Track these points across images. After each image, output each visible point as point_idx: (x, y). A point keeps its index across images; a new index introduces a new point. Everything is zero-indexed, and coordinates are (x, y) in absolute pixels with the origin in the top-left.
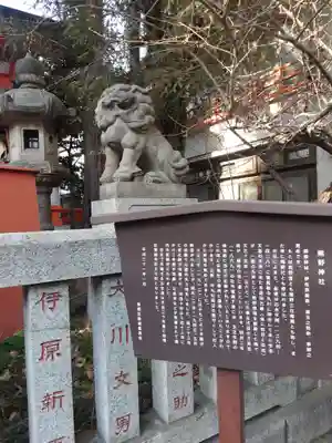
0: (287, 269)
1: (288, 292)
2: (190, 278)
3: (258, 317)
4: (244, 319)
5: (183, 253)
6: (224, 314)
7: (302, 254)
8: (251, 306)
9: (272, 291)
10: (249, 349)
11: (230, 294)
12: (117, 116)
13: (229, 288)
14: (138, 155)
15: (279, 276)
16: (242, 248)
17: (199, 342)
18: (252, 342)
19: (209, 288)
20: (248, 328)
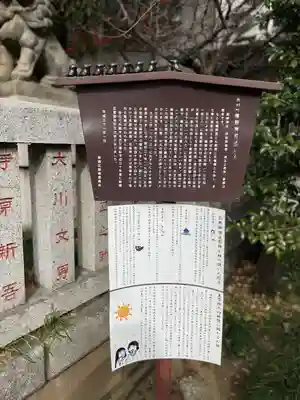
0: (214, 128)
1: (214, 143)
2: (143, 135)
3: (192, 163)
4: (182, 166)
5: (138, 115)
6: (168, 163)
7: (225, 116)
8: (188, 155)
9: (203, 143)
10: (184, 187)
11: (173, 147)
12: (16, 12)
13: (173, 143)
15: (209, 132)
16: (185, 111)
17: (148, 184)
18: (187, 181)
19: (158, 143)
20: (185, 172)
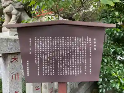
0: (84, 45)
1: (84, 53)
2: (50, 50)
3: (74, 62)
4: (69, 64)
6: (62, 62)
7: (89, 40)
8: (72, 59)
9: (79, 53)
10: (71, 74)
11: (65, 55)
12: (10, 3)
13: (65, 53)
14: (18, 18)
15: (82, 47)
16: (69, 38)
17: (52, 74)
18: (72, 71)
19: (57, 53)
20: (71, 66)
